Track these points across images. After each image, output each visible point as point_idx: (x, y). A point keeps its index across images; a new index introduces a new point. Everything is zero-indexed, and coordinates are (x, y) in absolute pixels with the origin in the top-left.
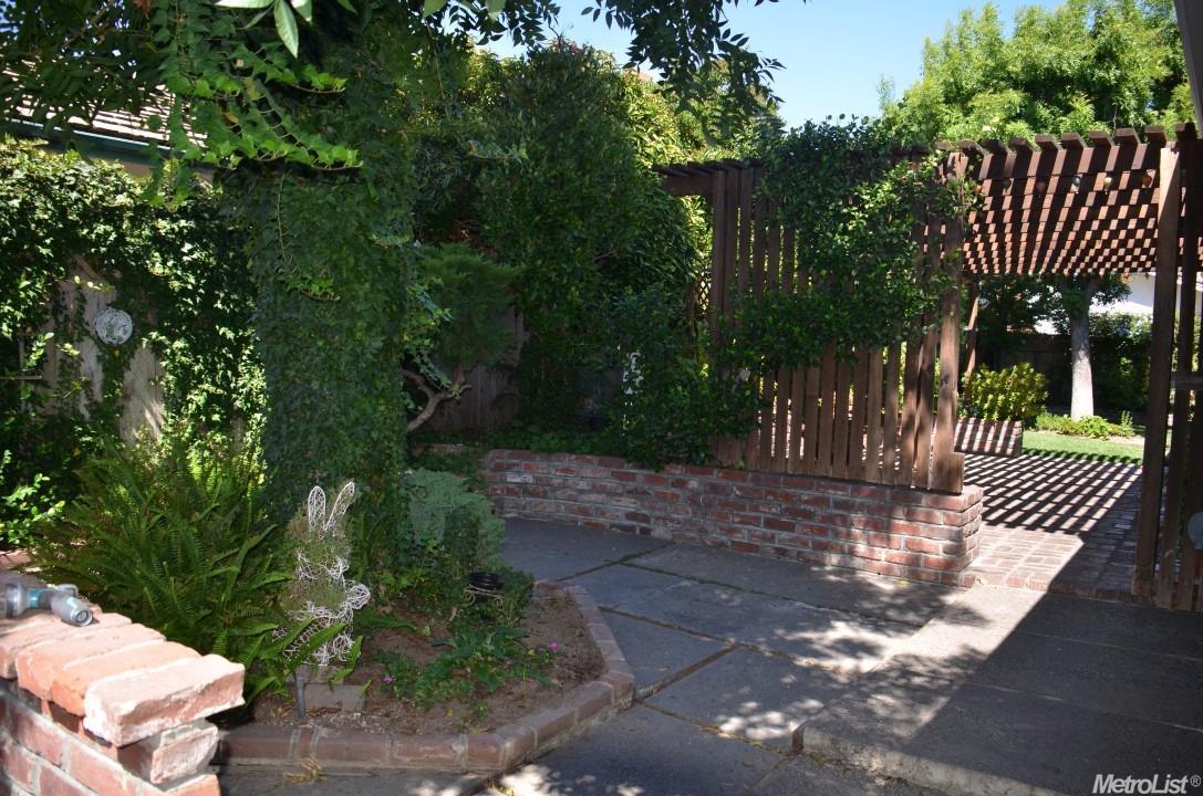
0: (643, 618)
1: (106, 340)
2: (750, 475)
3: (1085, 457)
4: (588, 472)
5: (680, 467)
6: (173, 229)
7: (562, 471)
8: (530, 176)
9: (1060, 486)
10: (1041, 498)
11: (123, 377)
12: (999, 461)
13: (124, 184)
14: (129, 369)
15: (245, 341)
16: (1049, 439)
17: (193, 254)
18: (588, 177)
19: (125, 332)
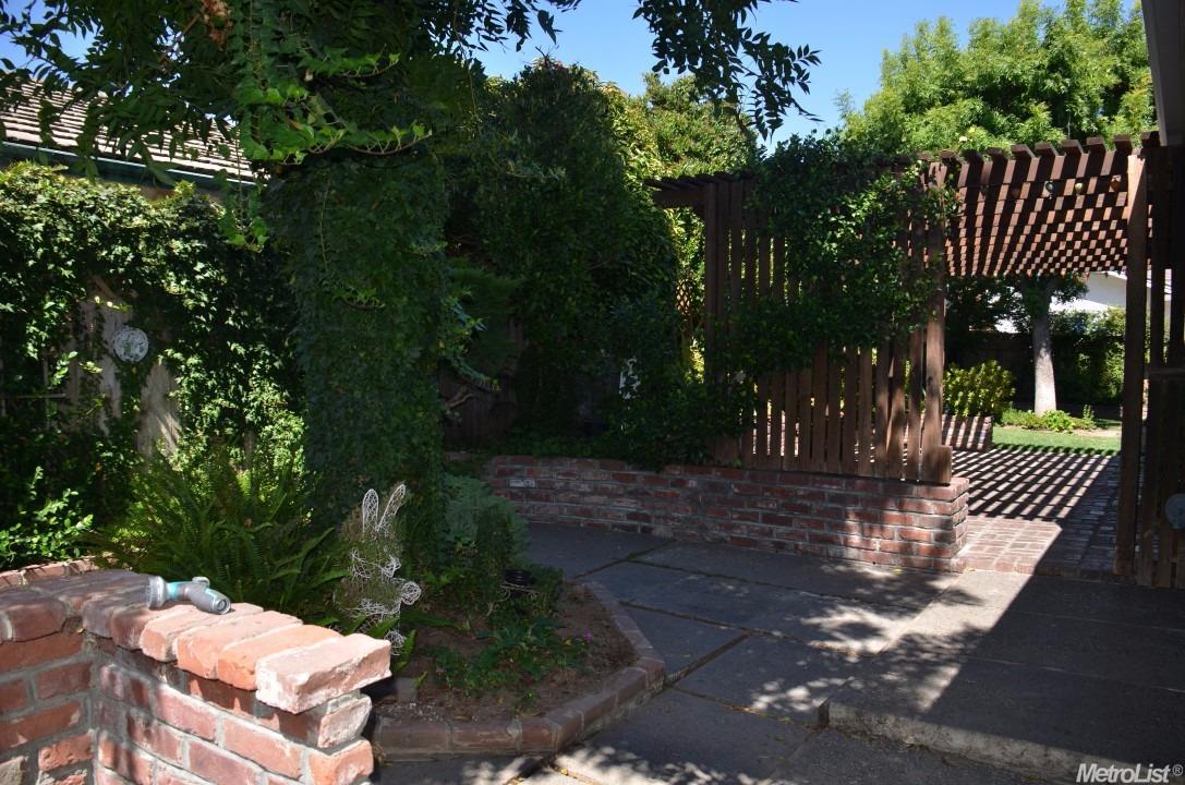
0: (658, 611)
1: (124, 358)
2: (748, 473)
3: (1052, 449)
4: (589, 475)
5: (679, 467)
6: (185, 249)
7: (564, 474)
8: (527, 192)
9: (1032, 477)
10: (1016, 489)
11: (140, 394)
12: (971, 456)
13: (139, 205)
14: (146, 386)
15: (255, 356)
16: (1016, 434)
17: (205, 273)
18: (581, 191)
19: (142, 350)
